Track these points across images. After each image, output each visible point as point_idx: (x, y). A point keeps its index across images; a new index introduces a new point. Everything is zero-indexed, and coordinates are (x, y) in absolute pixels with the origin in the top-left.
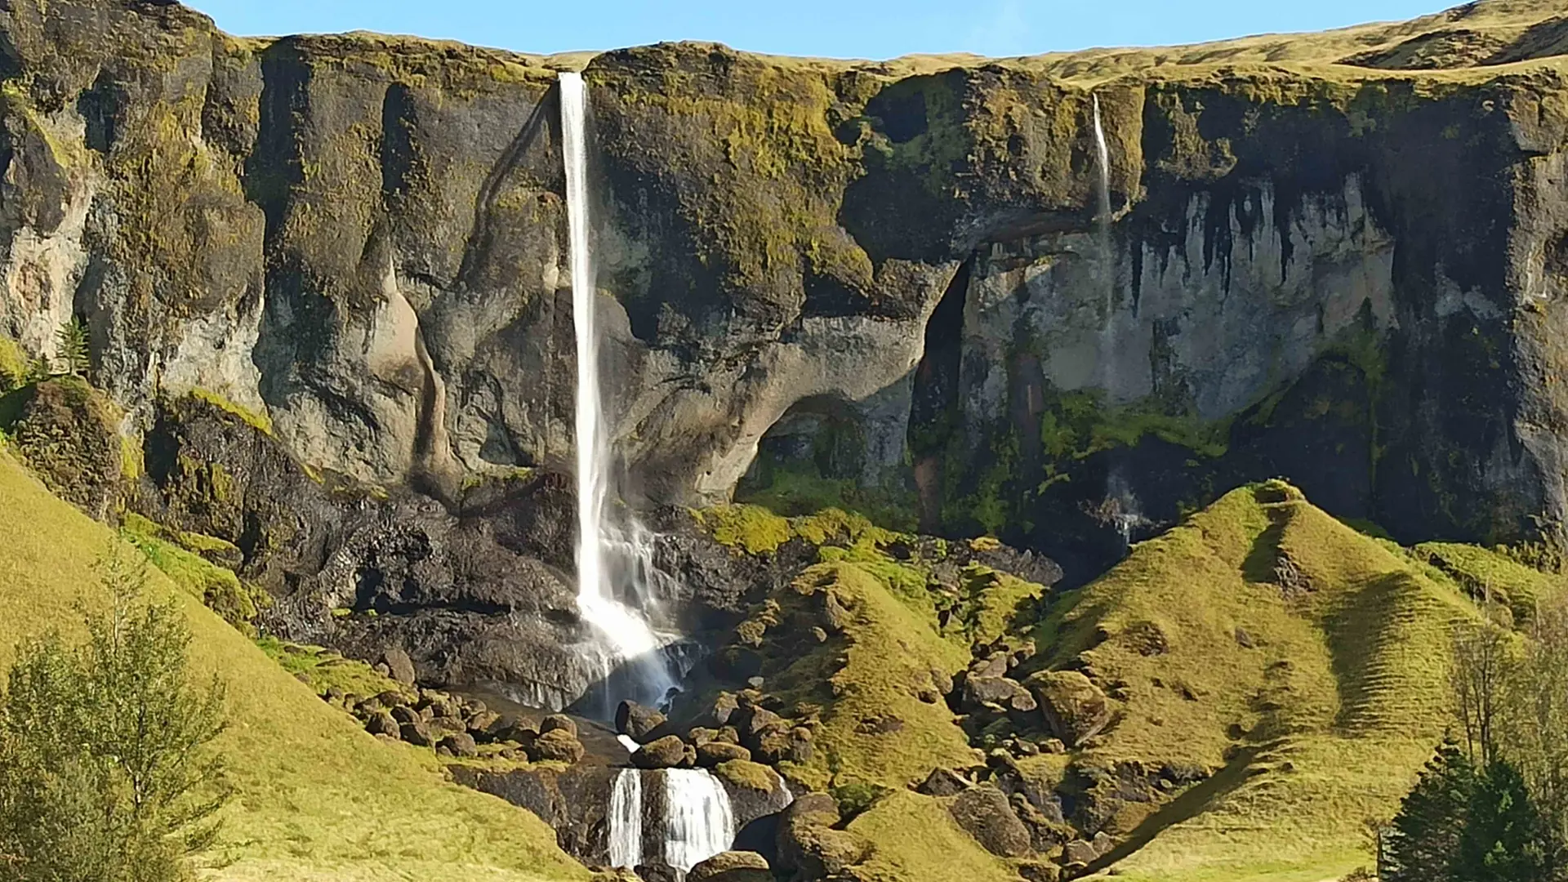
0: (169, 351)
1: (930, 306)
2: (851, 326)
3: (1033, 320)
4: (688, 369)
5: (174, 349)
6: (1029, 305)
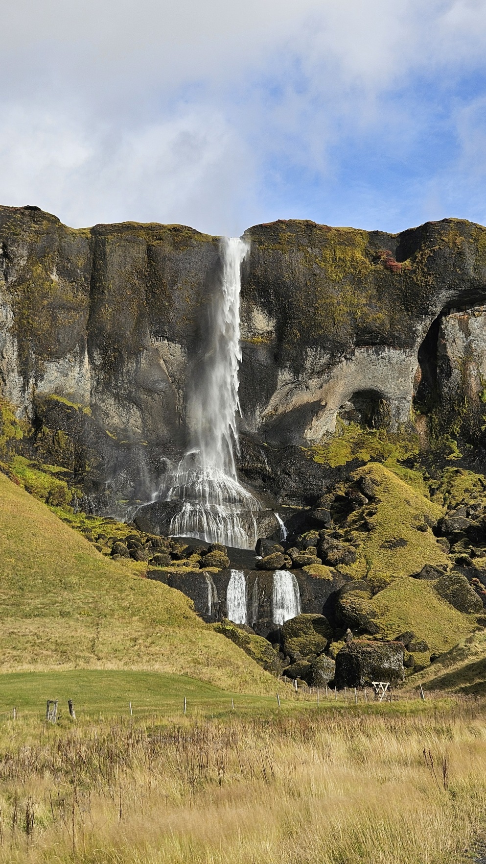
0: (40, 377)
1: (419, 340)
2: (380, 353)
3: (473, 345)
4: (298, 378)
5: (42, 376)
6: (471, 338)
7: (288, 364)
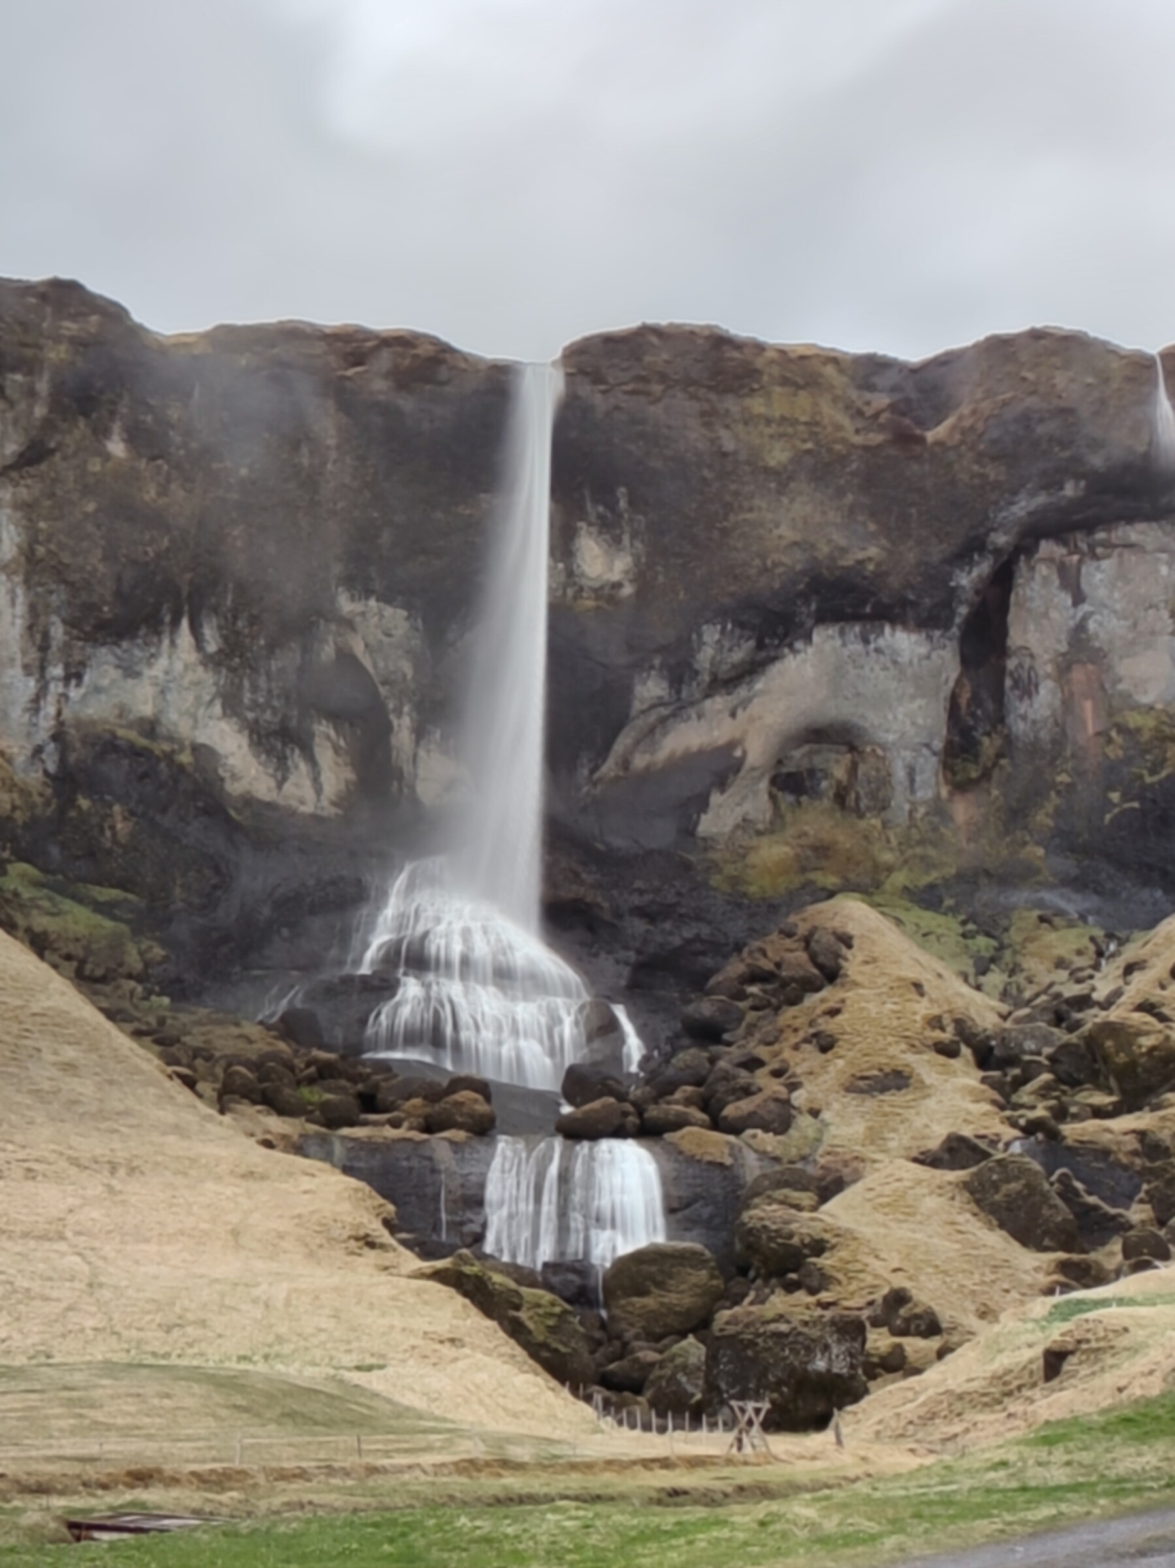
0: (73, 679)
1: (963, 610)
2: (872, 638)
3: (1092, 625)
5: (80, 676)
7: (657, 662)
